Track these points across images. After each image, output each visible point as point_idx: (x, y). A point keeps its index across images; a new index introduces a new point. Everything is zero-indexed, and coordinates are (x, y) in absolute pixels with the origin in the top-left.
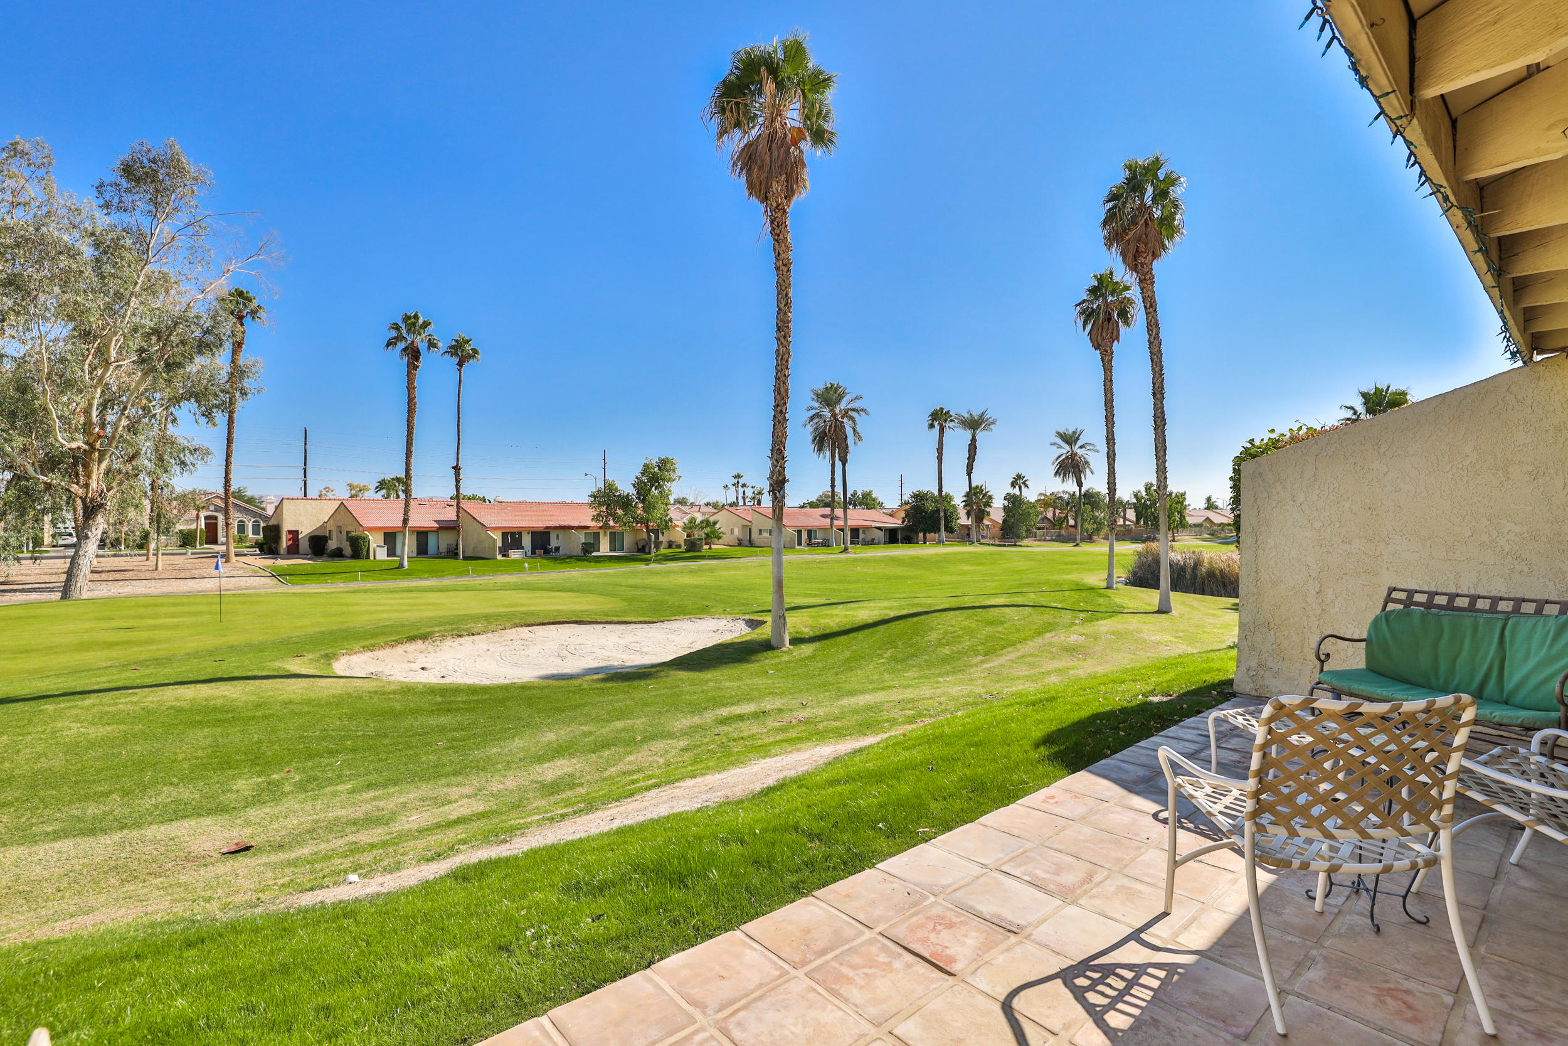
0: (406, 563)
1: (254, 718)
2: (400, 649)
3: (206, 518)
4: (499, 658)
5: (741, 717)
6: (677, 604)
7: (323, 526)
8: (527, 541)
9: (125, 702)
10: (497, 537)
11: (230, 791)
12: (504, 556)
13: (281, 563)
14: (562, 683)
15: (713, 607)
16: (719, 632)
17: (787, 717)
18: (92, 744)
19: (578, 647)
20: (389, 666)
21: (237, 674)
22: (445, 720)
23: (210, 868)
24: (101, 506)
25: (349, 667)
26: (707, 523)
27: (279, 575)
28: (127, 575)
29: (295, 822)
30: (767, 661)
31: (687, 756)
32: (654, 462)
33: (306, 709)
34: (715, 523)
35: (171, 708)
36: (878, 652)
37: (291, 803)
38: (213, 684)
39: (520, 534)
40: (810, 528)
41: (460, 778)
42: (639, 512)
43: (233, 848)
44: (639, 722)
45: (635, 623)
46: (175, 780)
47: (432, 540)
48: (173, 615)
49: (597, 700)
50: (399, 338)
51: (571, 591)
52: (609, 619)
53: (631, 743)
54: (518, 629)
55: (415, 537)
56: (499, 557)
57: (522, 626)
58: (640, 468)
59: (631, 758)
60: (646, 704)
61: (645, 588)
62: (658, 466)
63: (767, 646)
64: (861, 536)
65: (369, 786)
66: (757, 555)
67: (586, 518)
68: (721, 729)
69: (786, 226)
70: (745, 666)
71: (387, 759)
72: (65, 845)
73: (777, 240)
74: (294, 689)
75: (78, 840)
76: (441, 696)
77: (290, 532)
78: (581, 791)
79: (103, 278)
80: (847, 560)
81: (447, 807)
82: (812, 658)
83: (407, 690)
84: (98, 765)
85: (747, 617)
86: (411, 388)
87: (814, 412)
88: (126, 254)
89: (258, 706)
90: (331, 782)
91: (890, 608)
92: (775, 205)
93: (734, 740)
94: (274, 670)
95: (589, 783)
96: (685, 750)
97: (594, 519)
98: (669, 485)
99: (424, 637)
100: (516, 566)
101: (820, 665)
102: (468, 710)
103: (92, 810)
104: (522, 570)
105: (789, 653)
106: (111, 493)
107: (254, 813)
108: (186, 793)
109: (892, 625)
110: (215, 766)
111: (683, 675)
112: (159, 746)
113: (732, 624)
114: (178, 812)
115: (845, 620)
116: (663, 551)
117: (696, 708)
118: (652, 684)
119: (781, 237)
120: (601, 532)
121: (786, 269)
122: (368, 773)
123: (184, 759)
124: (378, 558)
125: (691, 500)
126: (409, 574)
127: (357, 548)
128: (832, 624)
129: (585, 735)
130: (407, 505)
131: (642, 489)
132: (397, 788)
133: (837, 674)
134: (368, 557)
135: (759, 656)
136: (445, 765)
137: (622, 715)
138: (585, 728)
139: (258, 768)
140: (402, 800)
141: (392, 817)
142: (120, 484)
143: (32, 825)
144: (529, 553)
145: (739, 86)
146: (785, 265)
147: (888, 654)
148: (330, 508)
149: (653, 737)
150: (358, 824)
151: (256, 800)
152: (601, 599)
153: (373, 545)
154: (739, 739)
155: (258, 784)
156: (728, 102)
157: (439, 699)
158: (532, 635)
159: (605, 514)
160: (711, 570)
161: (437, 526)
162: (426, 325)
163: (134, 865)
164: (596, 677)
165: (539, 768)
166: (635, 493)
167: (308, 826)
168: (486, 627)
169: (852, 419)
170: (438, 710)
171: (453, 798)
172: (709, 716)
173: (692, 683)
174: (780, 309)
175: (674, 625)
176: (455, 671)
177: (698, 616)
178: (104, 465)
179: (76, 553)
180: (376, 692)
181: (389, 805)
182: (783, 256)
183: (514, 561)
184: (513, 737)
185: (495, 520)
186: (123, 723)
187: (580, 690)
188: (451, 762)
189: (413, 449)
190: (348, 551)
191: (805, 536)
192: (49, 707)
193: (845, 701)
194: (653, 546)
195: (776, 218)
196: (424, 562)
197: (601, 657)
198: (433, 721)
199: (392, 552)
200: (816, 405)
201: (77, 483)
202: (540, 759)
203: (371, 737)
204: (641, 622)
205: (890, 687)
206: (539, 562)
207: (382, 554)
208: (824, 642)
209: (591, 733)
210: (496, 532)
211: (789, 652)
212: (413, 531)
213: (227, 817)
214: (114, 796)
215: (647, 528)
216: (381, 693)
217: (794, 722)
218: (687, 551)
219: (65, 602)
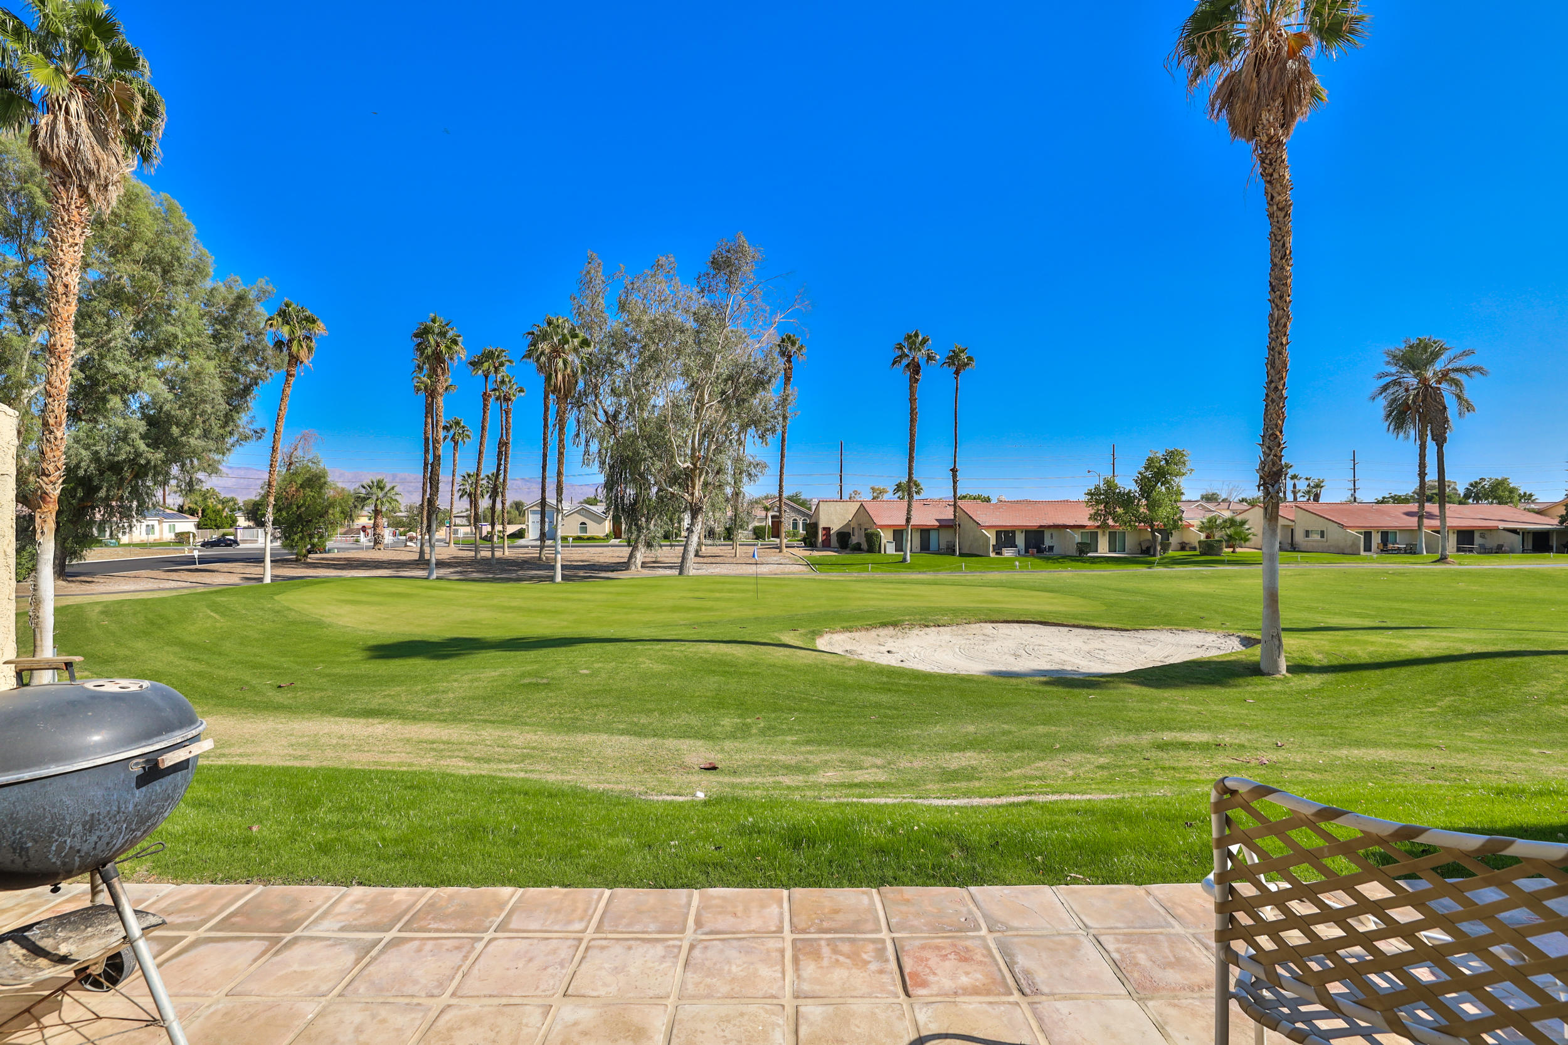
0: (908, 558)
1: (747, 673)
2: (873, 633)
3: (773, 517)
4: (957, 650)
5: (1185, 746)
6: (1163, 613)
7: (848, 525)
8: (1020, 540)
9: (677, 649)
10: (991, 536)
11: (719, 725)
12: (997, 553)
13: (816, 554)
14: (1002, 680)
15: (1209, 619)
16: (1204, 648)
17: (1246, 756)
18: (654, 675)
19: (1036, 648)
20: (862, 647)
21: (747, 639)
22: (884, 698)
23: (690, 776)
24: (701, 508)
25: (831, 644)
26: (1232, 522)
27: (812, 564)
28: (718, 560)
29: (750, 757)
30: (1249, 688)
31: (1101, 774)
32: (1160, 455)
33: (783, 672)
34: (1243, 523)
35: (701, 658)
36: (1428, 697)
37: (753, 743)
38: (730, 645)
39: (1014, 532)
40: (1385, 529)
41: (878, 750)
42: (1142, 510)
43: (708, 766)
44: (1064, 731)
45: (1105, 629)
46: (690, 710)
47: (933, 536)
48: (730, 591)
49: (1030, 701)
50: (904, 356)
51: (1052, 591)
52: (1076, 622)
53: (1047, 750)
54: (982, 624)
55: (918, 534)
56: (992, 555)
57: (986, 622)
58: (1144, 463)
59: (1041, 764)
60: (1079, 714)
61: (1135, 592)
62: (1165, 459)
63: (1254, 670)
64: (1478, 540)
65: (808, 742)
66: (1297, 562)
67: (1083, 517)
68: (1154, 754)
69: (1283, 161)
70: (1218, 690)
71: (828, 723)
72: (625, 739)
73: (1270, 182)
74: (779, 655)
75: (632, 738)
76: (887, 677)
77: (824, 529)
78: (977, 784)
79: (699, 343)
80: (1443, 572)
81: (857, 772)
82: (1313, 692)
83: (863, 668)
84: (654, 690)
85: (1243, 634)
86: (912, 400)
87: (1389, 379)
88: (712, 322)
89: (753, 665)
90: (783, 733)
91: (1469, 641)
92: (1265, 139)
93: (1163, 769)
94: (772, 639)
95: (988, 779)
96: (1101, 767)
97: (1092, 517)
98: (1177, 480)
99: (895, 624)
100: (1008, 564)
101: (1326, 702)
102: (905, 693)
103: (644, 720)
104: (1012, 568)
105: (1283, 682)
106: (705, 500)
107: (728, 744)
108: (694, 721)
109: (1465, 664)
110: (715, 705)
111: (1135, 689)
112: (687, 683)
113: (1223, 641)
114: (686, 733)
115: (1381, 650)
116: (1171, 553)
117: (1137, 727)
118: (1093, 694)
119: (1276, 176)
120: (1100, 532)
121: (1283, 214)
122: (811, 731)
123: (698, 696)
124: (888, 552)
125: (1224, 496)
126: (911, 567)
127: (871, 544)
128: (1360, 653)
129: (1004, 733)
130: (909, 506)
131: (1147, 486)
132: (828, 748)
133: (1347, 717)
134: (880, 552)
135: (1241, 681)
136: (871, 737)
137: (1048, 720)
138: (1006, 727)
139: (740, 712)
140: (826, 758)
141: (814, 770)
142: (710, 493)
143: (614, 722)
144: (1023, 552)
145: (1213, 13)
146: (1281, 209)
147: (1447, 701)
148: (853, 507)
149: (1073, 748)
150: (789, 769)
151: (732, 736)
152: (1081, 601)
153: (884, 541)
154: (1169, 768)
155: (737, 724)
156: (1199, 39)
157: (885, 679)
158: (995, 632)
159: (1103, 512)
160: (1228, 577)
161: (938, 524)
162: (924, 341)
163: (653, 762)
164: (1037, 679)
165: (947, 755)
166: (1138, 490)
167: (757, 762)
168: (951, 620)
169: (1456, 383)
170: (880, 688)
171: (865, 765)
172: (1147, 738)
173: (1142, 700)
174: (1275, 265)
175: (1150, 635)
176: (915, 657)
177: (1182, 628)
178: (702, 479)
179: (687, 542)
180: (837, 666)
181: (816, 759)
182: (1278, 198)
183: (1007, 559)
184: (937, 723)
185: (989, 519)
186: (672, 664)
187: (1016, 689)
188: (876, 735)
189: (915, 455)
190: (865, 546)
191: (1376, 539)
192: (639, 647)
193: (1344, 752)
194: (1159, 548)
195: (1267, 155)
196: (926, 557)
197: (1057, 660)
198: (874, 698)
199: (899, 548)
200: (1393, 369)
201: (688, 492)
202: (953, 747)
203: (822, 703)
204: (1111, 629)
205: (1429, 746)
206: (1030, 561)
207: (891, 549)
208: (1341, 674)
209: (1010, 732)
210: (990, 530)
211: (1285, 681)
212: (917, 529)
213: (711, 743)
214: (656, 713)
215: (1152, 527)
216: (840, 668)
217: (1254, 762)
218: (1202, 554)
219: (681, 577)
